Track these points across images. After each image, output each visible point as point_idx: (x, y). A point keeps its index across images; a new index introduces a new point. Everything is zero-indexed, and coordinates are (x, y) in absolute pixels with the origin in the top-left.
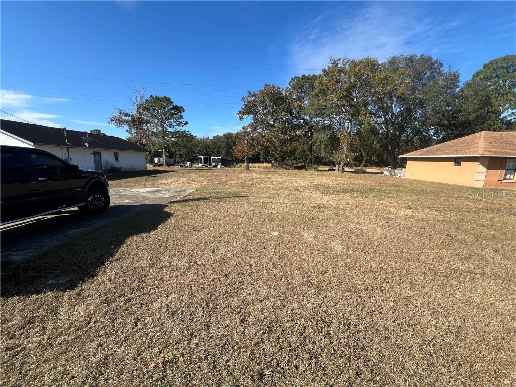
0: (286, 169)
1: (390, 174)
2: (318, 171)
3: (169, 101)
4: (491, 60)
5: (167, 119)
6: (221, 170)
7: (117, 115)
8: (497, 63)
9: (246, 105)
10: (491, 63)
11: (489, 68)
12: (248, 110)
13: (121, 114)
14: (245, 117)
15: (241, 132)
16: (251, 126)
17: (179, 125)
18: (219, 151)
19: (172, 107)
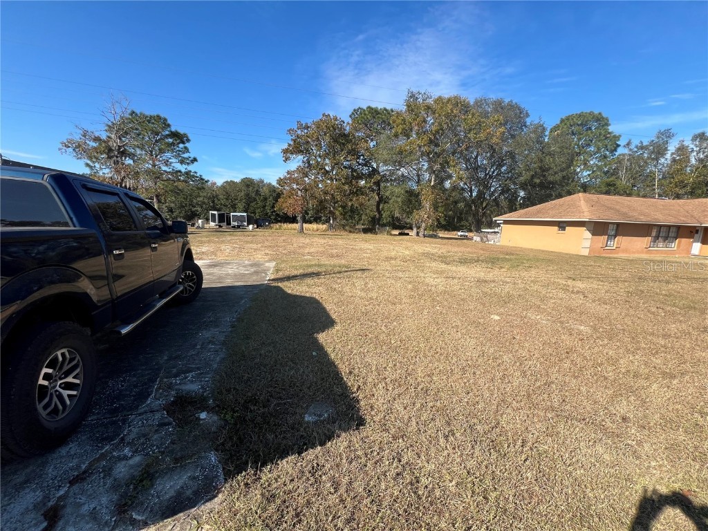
0: (350, 232)
1: (482, 239)
2: (391, 235)
3: (165, 124)
4: (567, 115)
5: (161, 151)
6: (254, 233)
7: (77, 137)
8: (573, 119)
9: (295, 141)
10: (568, 119)
11: (566, 124)
12: (297, 147)
13: (84, 136)
14: (292, 157)
15: (285, 178)
16: (299, 170)
17: (182, 162)
18: (235, 205)
19: (167, 133)
